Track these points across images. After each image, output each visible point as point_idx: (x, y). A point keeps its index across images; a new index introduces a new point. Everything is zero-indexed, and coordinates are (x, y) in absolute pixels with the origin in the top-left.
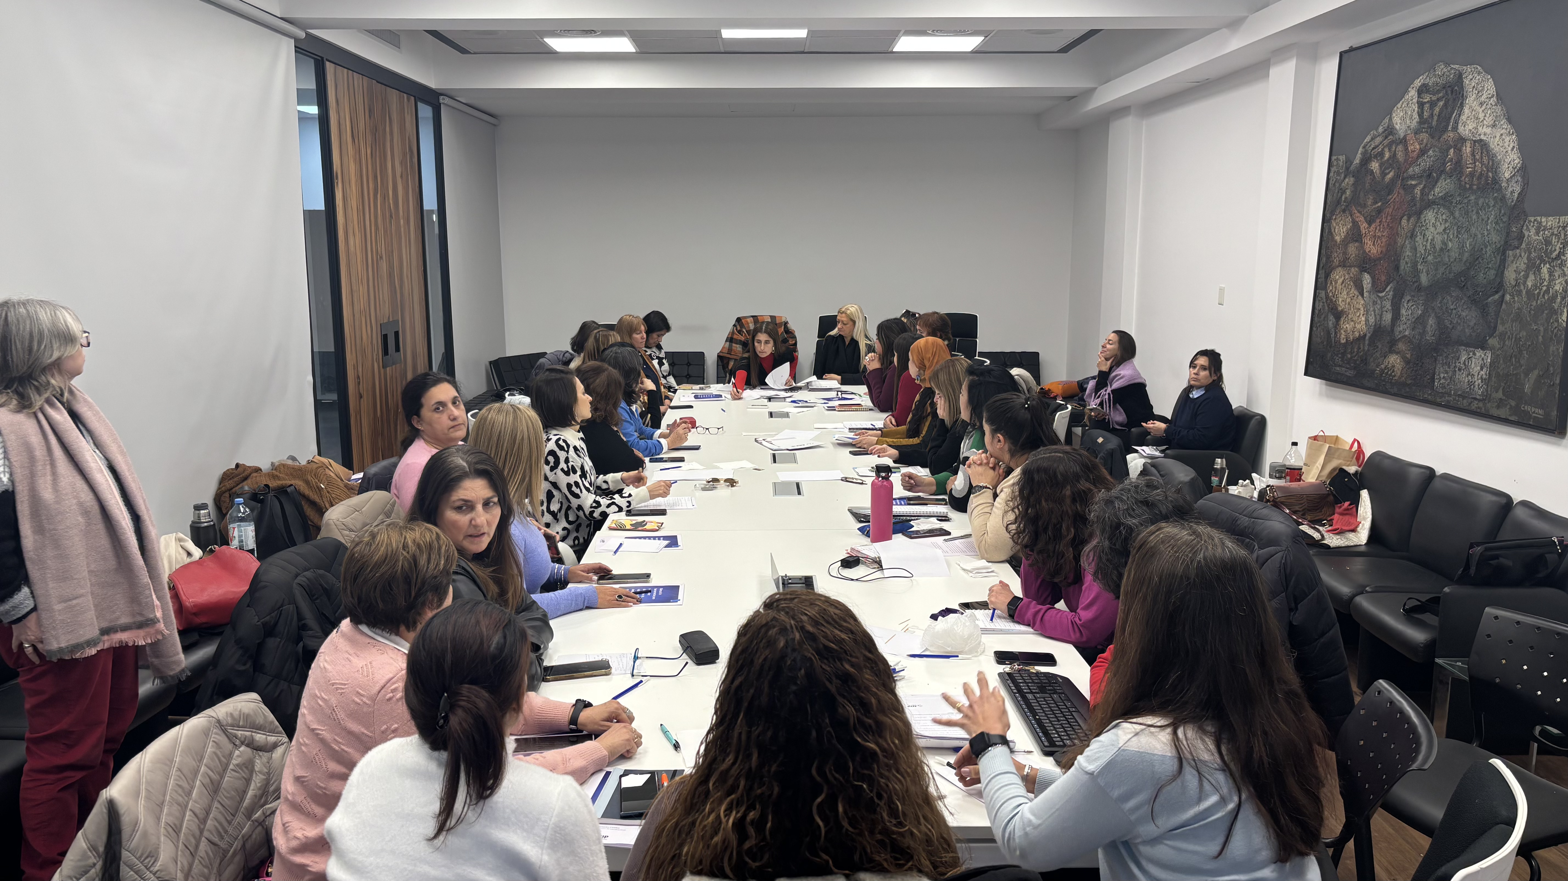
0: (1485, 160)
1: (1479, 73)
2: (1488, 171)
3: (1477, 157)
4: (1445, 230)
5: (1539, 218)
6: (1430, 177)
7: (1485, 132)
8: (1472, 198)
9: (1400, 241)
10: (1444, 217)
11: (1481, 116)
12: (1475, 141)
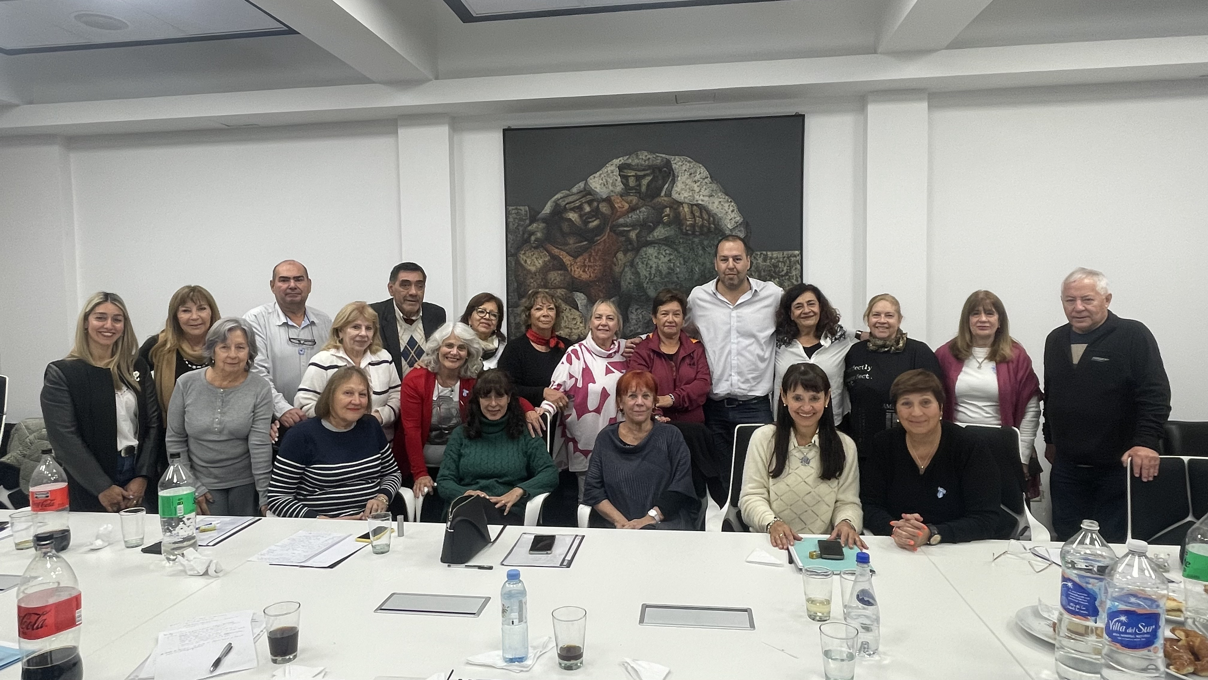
0: (706, 216)
1: (689, 162)
2: (710, 224)
3: (697, 214)
4: (670, 260)
5: (765, 253)
6: (646, 226)
7: (701, 198)
8: (696, 240)
9: (617, 269)
10: (667, 252)
11: (697, 189)
12: (692, 205)
